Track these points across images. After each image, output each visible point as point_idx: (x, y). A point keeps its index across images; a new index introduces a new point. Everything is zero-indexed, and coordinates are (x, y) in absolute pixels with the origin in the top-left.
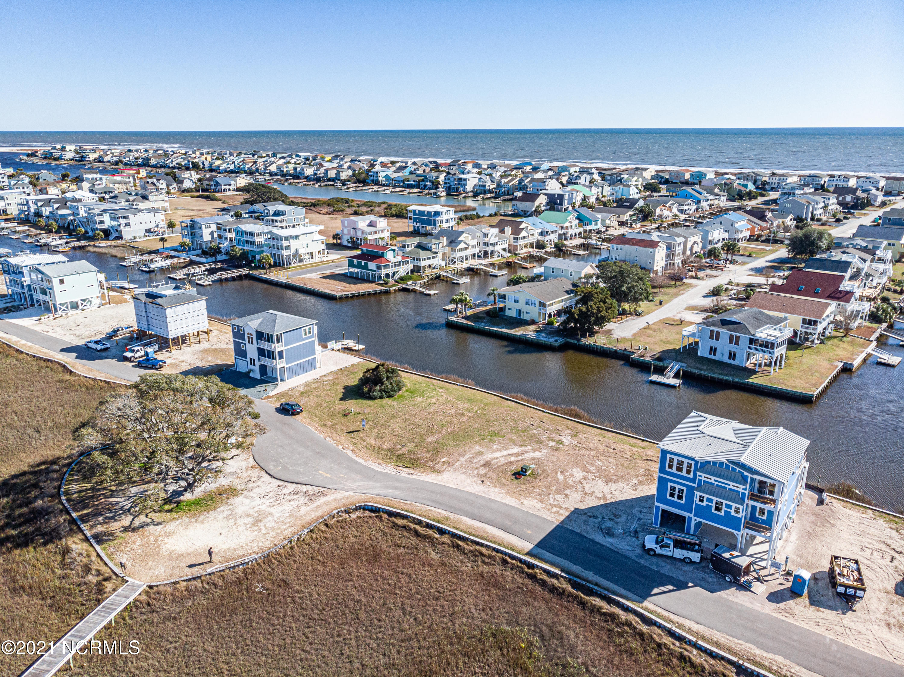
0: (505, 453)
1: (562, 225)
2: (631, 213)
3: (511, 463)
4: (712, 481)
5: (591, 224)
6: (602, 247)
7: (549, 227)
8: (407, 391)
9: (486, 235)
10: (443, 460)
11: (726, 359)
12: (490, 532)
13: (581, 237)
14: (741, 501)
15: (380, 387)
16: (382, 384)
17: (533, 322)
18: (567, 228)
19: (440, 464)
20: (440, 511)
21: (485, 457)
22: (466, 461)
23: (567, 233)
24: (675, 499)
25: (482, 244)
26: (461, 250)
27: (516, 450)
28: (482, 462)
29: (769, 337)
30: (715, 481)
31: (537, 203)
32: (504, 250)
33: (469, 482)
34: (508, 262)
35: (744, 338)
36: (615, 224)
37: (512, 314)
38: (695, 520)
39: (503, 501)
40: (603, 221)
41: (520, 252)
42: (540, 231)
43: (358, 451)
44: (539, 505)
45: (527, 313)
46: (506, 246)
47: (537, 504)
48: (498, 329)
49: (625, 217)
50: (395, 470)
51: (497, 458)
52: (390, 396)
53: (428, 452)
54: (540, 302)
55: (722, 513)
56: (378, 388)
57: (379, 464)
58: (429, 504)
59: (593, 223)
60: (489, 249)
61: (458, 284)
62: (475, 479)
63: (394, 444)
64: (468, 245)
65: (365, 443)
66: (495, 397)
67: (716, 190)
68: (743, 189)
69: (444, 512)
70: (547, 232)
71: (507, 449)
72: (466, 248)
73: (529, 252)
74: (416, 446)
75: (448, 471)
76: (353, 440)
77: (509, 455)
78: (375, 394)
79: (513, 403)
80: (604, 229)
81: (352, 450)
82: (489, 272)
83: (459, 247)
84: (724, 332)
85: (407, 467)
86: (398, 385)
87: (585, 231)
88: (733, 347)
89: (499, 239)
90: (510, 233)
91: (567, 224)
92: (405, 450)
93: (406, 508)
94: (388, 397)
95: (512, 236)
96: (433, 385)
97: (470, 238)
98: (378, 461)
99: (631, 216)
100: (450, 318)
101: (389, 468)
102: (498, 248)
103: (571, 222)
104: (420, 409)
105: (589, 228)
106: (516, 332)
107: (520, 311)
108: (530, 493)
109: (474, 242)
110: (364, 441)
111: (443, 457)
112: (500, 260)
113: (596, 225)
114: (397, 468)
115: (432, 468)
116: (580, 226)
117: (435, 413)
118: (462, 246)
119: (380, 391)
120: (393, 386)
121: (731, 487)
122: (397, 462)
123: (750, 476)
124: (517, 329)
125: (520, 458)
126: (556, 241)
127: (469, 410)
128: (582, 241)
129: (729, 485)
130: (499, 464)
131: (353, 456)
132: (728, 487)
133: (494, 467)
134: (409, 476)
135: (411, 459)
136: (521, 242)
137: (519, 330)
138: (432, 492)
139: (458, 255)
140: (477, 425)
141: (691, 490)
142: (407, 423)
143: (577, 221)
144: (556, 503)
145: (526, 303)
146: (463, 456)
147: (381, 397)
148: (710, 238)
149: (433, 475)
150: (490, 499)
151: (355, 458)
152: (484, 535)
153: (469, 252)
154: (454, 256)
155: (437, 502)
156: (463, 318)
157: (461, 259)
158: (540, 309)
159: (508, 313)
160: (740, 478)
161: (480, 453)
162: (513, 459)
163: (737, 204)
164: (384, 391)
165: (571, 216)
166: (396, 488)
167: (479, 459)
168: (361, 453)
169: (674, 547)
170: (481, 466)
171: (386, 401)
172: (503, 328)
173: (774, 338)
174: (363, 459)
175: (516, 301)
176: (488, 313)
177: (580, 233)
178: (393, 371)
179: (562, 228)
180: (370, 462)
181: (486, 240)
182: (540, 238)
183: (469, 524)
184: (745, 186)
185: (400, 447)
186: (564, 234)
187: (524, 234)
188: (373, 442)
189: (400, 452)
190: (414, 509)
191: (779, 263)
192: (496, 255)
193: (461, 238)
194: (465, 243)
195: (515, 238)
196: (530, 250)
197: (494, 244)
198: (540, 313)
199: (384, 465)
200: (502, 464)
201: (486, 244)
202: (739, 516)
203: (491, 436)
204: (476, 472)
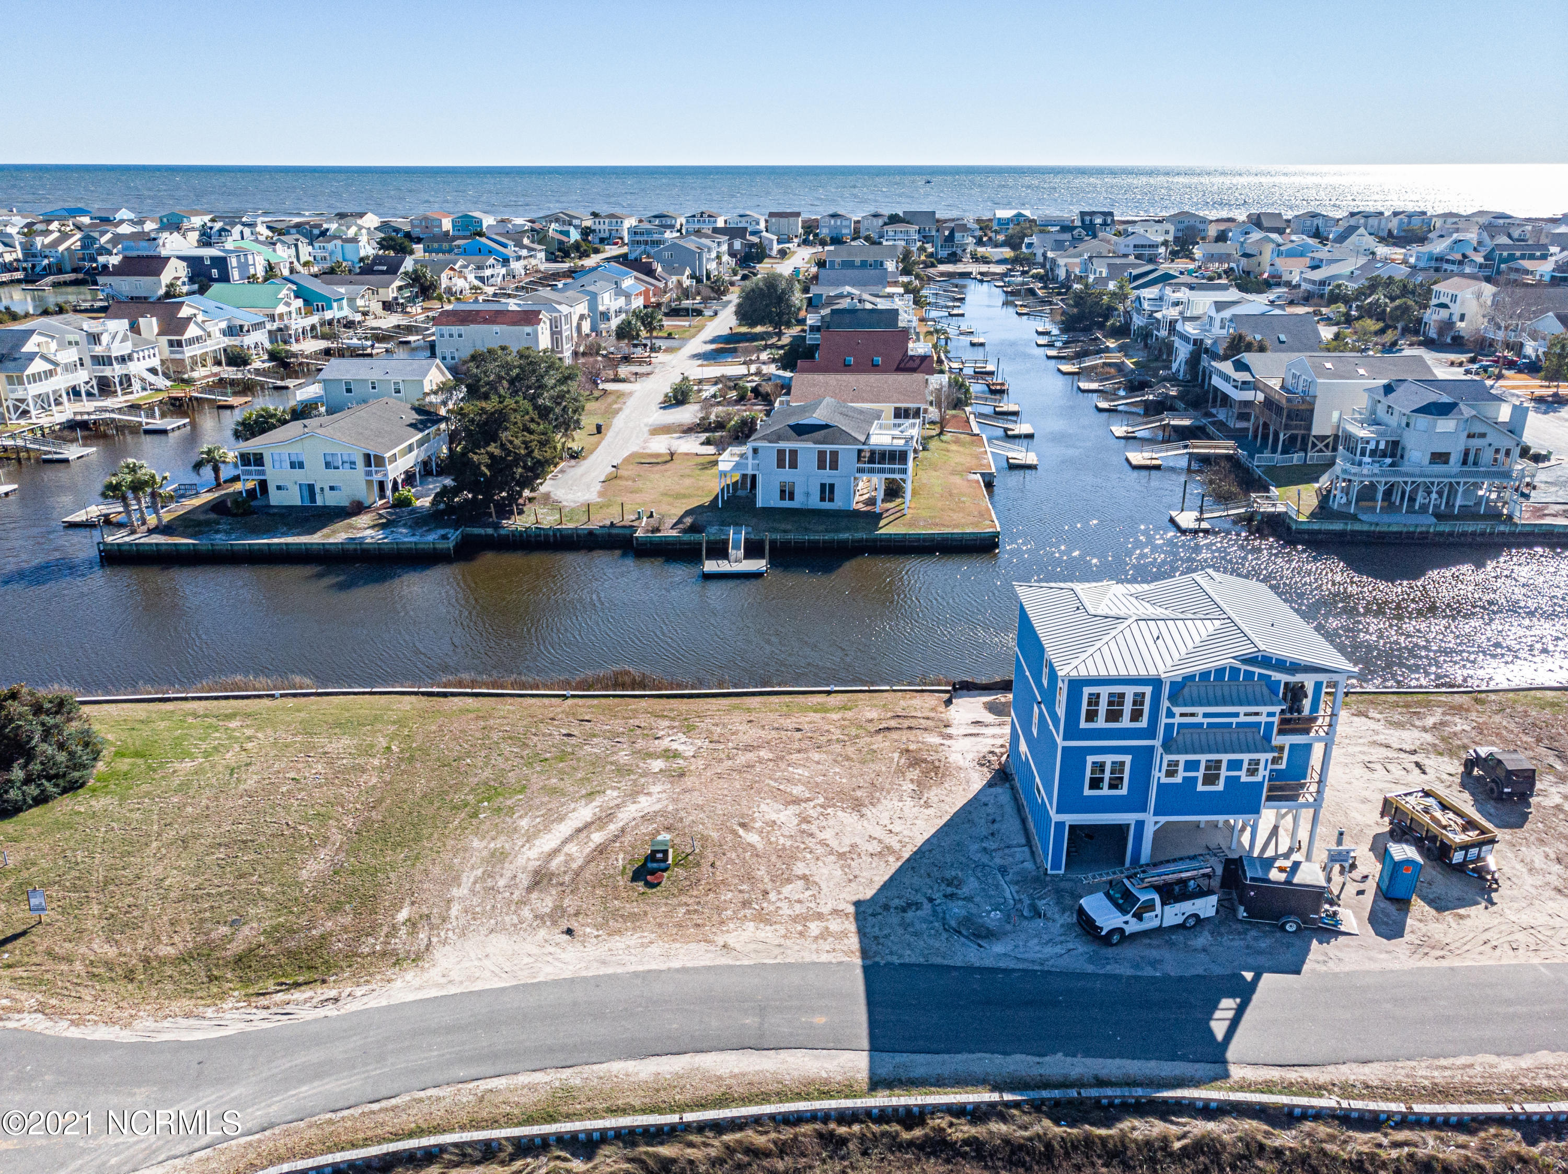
0: (565, 829)
1: (269, 311)
2: (398, 283)
3: (601, 850)
4: (1199, 719)
5: (331, 308)
6: (374, 352)
7: (245, 318)
8: (120, 754)
9: (95, 338)
10: (403, 915)
11: (815, 502)
12: (723, 1071)
13: (315, 337)
14: (1265, 744)
15: (24, 767)
16: (29, 755)
17: (358, 508)
18: (281, 316)
19: (403, 931)
20: (524, 1079)
21: (521, 861)
22: (473, 891)
23: (287, 328)
24: (1105, 791)
25: (87, 361)
26: (37, 378)
27: (585, 813)
28: (524, 880)
29: (896, 442)
30: (1206, 715)
31: (166, 278)
32: (153, 371)
33: (534, 950)
34: (176, 399)
35: (846, 452)
36: (376, 307)
37: (293, 498)
38: (1152, 822)
39: (676, 964)
40: (351, 301)
41: (195, 375)
42: (224, 325)
43: (67, 1004)
44: (766, 933)
45: (332, 488)
46: (155, 362)
47: (761, 935)
48: (276, 541)
49: (391, 293)
50: (264, 1014)
51: (556, 852)
52: (73, 787)
53: (336, 909)
54: (367, 457)
55: (1220, 787)
56: (18, 773)
57: (187, 1016)
58: (474, 1071)
59: (335, 305)
60: (116, 371)
61: (66, 461)
62: (542, 933)
63: (199, 927)
64: (56, 364)
65: (78, 966)
66: (407, 698)
67: (526, 241)
68: (565, 239)
69: (539, 1077)
70: (241, 327)
71: (561, 819)
72: (50, 373)
73: (215, 375)
74: (282, 908)
75: (444, 943)
76: (20, 972)
77: (579, 830)
78: (13, 794)
79: (470, 700)
80: (358, 317)
81: (41, 1009)
82: (140, 423)
83: (30, 371)
84: (807, 448)
85: (297, 985)
86: (87, 745)
87: (322, 324)
88: (827, 476)
89: (135, 345)
90: (156, 330)
91: (281, 309)
92: (247, 934)
93: (407, 1121)
94: (65, 791)
95: (164, 339)
96: (195, 715)
97: (53, 346)
98: (175, 1006)
99: (400, 288)
100: (109, 539)
101: (236, 1015)
102: (137, 368)
103: (288, 304)
104: (208, 793)
105: (328, 315)
106: (328, 536)
107: (311, 488)
108: (719, 909)
109: (70, 356)
110: (69, 960)
111: (397, 907)
112: (150, 396)
113: (340, 308)
114: (263, 1001)
115: (384, 954)
116: (309, 313)
117: (269, 789)
118: (38, 366)
119: (27, 781)
120: (72, 754)
121: (1242, 719)
122: (246, 982)
123: (1284, 678)
124: (325, 531)
125: (613, 828)
126: (268, 345)
127: (367, 751)
128: (323, 344)
129: (1236, 715)
130: (575, 866)
131: (63, 1029)
132: (1234, 720)
133: (567, 878)
134: (330, 1011)
135: (290, 954)
136: (189, 352)
137: (334, 532)
138: (449, 1030)
139: (34, 389)
140: (421, 785)
141: (1144, 758)
142: (198, 847)
143: (299, 303)
144: (798, 909)
145: (328, 465)
146: (456, 880)
147: (42, 799)
148: (601, 308)
149: (409, 976)
150: (636, 974)
151: (74, 1033)
152: (713, 1090)
153: (61, 382)
154: (20, 394)
155: (494, 1056)
156: (151, 532)
157: (44, 402)
158: (369, 473)
159: (276, 498)
160: (1266, 691)
161: (499, 857)
162: (598, 838)
163: (566, 266)
164: (49, 778)
165: (285, 292)
166: (317, 1072)
167: (508, 874)
168: (85, 1008)
169: (1164, 904)
170: (530, 890)
171: (63, 806)
172: (284, 534)
173: (902, 442)
174: (111, 1021)
175: (297, 465)
176: (218, 507)
177: (313, 328)
178: (60, 705)
179: (272, 318)
180: (150, 1023)
181: (99, 350)
182: (227, 341)
183: (643, 1076)
184: (567, 234)
185: (224, 930)
186: (280, 330)
187: (192, 331)
188: (111, 952)
189: (236, 947)
190: (438, 1113)
191: (728, 342)
192: (136, 385)
193: (29, 347)
194: (44, 358)
195: (171, 344)
196: (216, 369)
197: (123, 360)
198: (369, 483)
199: (210, 1012)
200: (580, 862)
201: (102, 361)
202: (1258, 778)
203: (489, 800)
204: (526, 913)
